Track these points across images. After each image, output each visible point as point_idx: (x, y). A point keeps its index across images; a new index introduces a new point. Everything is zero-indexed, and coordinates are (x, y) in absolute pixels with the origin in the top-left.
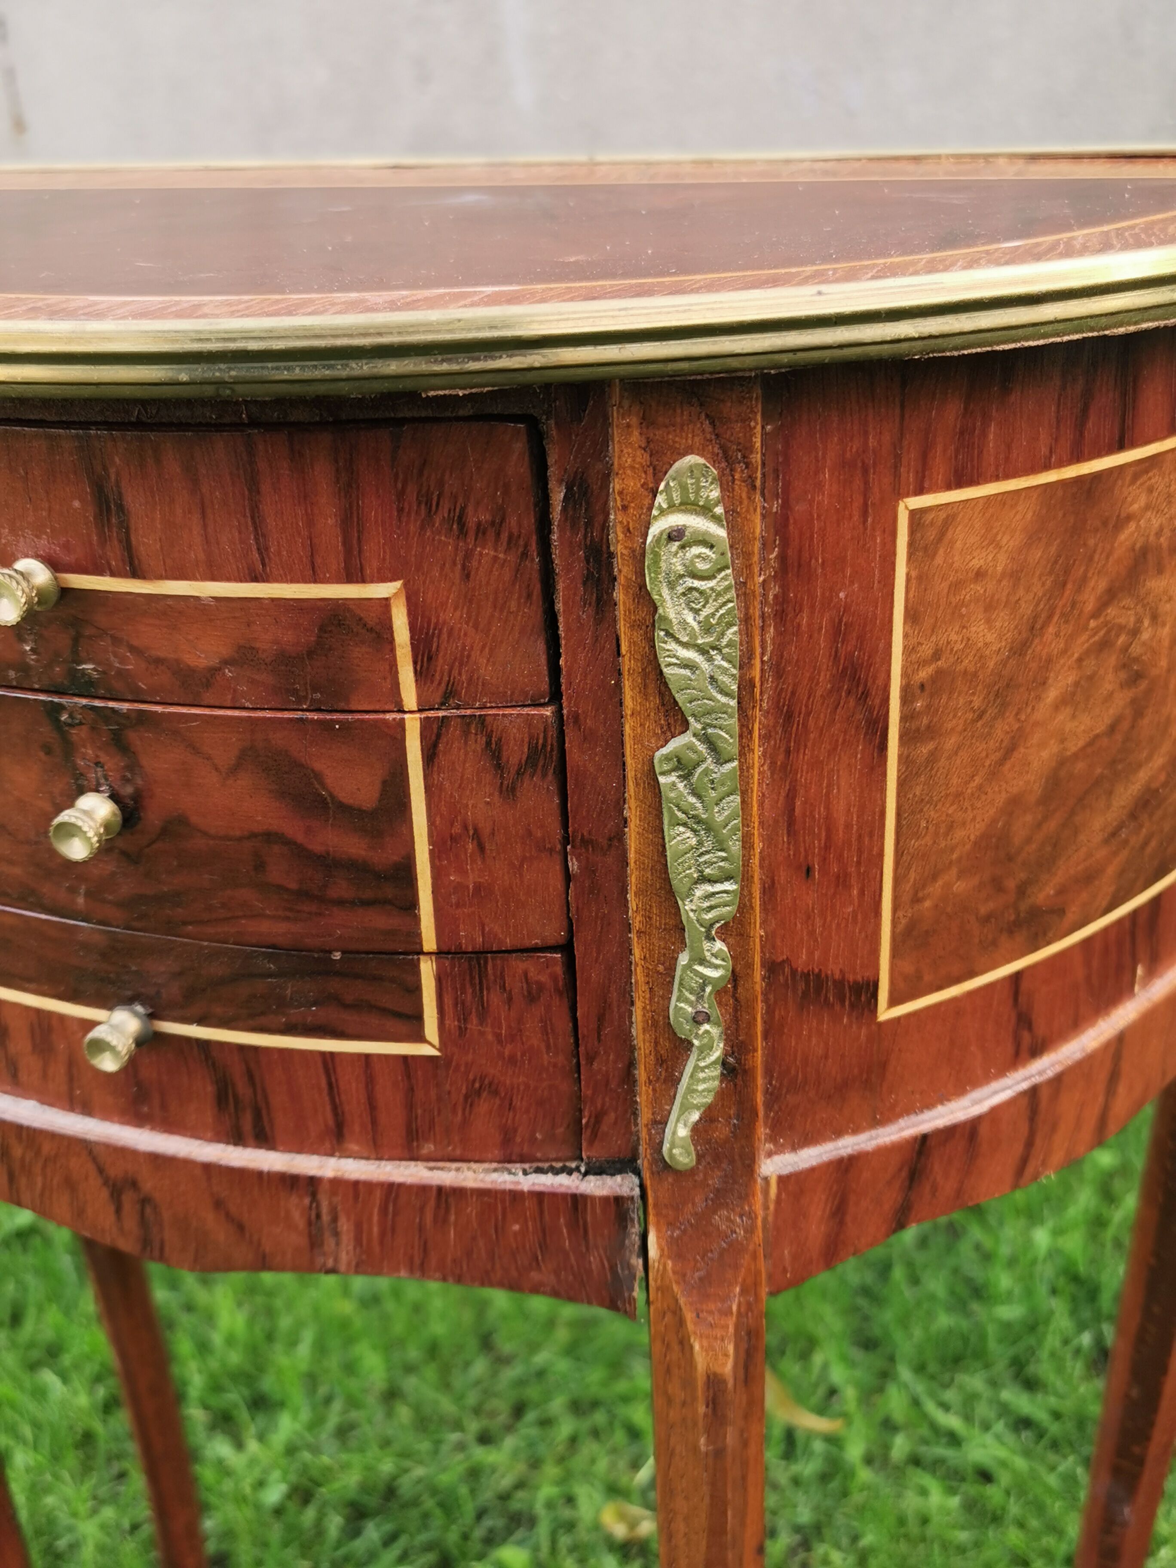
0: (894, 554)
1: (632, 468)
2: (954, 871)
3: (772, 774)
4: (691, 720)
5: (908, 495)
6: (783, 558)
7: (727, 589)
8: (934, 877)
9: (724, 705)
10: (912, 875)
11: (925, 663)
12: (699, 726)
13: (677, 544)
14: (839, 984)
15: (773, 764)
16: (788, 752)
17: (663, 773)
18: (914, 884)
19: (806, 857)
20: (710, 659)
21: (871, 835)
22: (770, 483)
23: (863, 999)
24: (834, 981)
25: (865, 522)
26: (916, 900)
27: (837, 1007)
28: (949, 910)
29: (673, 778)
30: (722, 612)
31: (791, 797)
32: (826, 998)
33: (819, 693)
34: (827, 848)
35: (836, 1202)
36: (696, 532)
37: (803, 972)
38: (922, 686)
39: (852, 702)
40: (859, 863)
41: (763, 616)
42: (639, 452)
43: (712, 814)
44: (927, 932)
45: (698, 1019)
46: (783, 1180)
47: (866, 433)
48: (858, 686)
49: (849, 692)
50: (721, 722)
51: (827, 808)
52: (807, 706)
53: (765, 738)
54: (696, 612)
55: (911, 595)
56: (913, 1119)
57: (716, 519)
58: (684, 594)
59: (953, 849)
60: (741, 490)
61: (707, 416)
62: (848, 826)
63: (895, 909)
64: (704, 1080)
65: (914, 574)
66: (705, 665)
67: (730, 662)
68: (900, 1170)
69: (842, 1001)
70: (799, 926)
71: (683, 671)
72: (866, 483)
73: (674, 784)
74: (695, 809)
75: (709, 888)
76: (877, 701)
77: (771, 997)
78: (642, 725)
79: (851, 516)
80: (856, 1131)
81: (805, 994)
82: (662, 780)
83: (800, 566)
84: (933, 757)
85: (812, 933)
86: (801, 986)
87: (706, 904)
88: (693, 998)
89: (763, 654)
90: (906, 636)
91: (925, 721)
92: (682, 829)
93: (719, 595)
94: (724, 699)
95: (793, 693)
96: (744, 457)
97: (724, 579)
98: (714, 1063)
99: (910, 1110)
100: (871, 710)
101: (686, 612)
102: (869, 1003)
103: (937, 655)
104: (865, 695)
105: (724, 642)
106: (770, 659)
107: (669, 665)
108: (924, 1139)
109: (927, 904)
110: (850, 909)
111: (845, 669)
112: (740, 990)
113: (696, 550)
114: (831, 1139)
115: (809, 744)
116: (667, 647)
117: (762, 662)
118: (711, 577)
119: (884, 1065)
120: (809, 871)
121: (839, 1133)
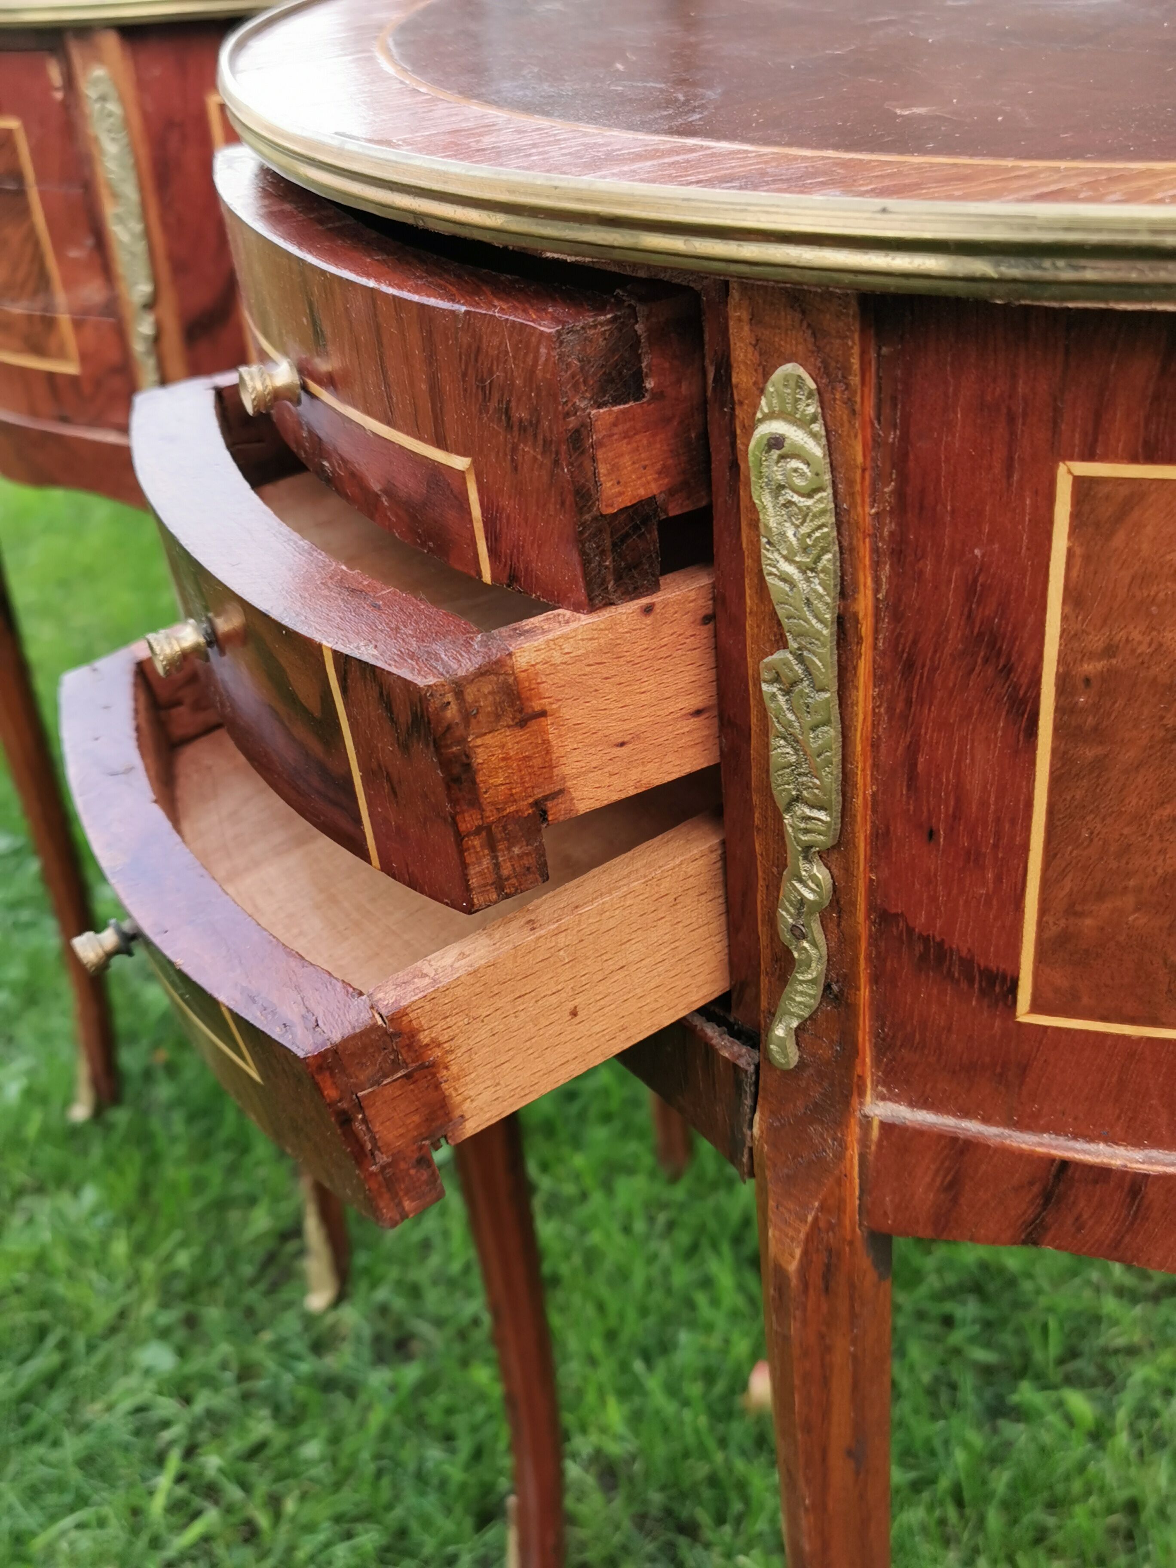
0: (1051, 522)
1: (746, 364)
2: (1130, 900)
3: (890, 719)
4: (789, 637)
5: (1071, 459)
6: (900, 494)
7: (823, 512)
8: (1101, 896)
9: (817, 631)
10: (1067, 884)
11: (1092, 656)
12: (796, 646)
13: (778, 452)
14: (967, 963)
15: (891, 710)
16: (909, 702)
17: (765, 681)
18: (1070, 894)
19: (930, 818)
20: (808, 580)
21: (1013, 822)
22: (887, 410)
23: (997, 989)
24: (961, 958)
25: (1009, 476)
26: (1071, 911)
27: (964, 985)
28: (1122, 938)
29: (774, 689)
30: (817, 534)
31: (913, 750)
32: (950, 974)
33: (948, 650)
34: (956, 816)
35: (949, 1178)
36: (793, 444)
37: (920, 936)
38: (1087, 681)
39: (990, 671)
40: (996, 846)
41: (875, 550)
42: (750, 349)
43: (808, 738)
44: (1087, 951)
45: (799, 934)
46: (887, 1128)
47: (1014, 377)
48: (998, 656)
49: (986, 660)
50: (815, 648)
51: (958, 775)
52: (932, 660)
53: (879, 678)
54: (797, 527)
55: (1074, 573)
56: (1062, 1141)
57: (814, 435)
58: (784, 505)
59: (1128, 875)
60: (842, 411)
61: (809, 326)
62: (984, 804)
63: (1043, 911)
64: (802, 993)
65: (1078, 551)
66: (803, 585)
67: (825, 589)
68: (1031, 1183)
69: (971, 981)
70: (917, 886)
71: (781, 584)
72: (1013, 433)
73: (774, 695)
74: (792, 726)
75: (808, 812)
76: (1025, 681)
77: (883, 944)
78: (758, 626)
79: (990, 467)
80: (986, 1120)
81: (923, 957)
82: (765, 687)
83: (922, 508)
84: (1099, 765)
85: (934, 899)
86: (919, 948)
87: (803, 825)
88: (792, 910)
89: (877, 591)
90: (1065, 618)
91: (1091, 721)
92: (782, 742)
93: (815, 516)
94: (819, 626)
95: (915, 642)
96: (844, 377)
97: (820, 501)
98: (813, 982)
99: (1057, 1129)
100: (1016, 687)
101: (787, 524)
102: (1005, 997)
103: (1110, 651)
104: (1008, 670)
105: (820, 566)
106: (886, 597)
107: (770, 574)
108: (1065, 1165)
109: (1088, 922)
110: (983, 891)
111: (981, 634)
112: (843, 923)
113: (794, 464)
114: (954, 1115)
115: (936, 702)
116: (769, 555)
117: (877, 599)
118: (809, 495)
119: (1024, 1069)
120: (931, 834)
121: (966, 1113)
